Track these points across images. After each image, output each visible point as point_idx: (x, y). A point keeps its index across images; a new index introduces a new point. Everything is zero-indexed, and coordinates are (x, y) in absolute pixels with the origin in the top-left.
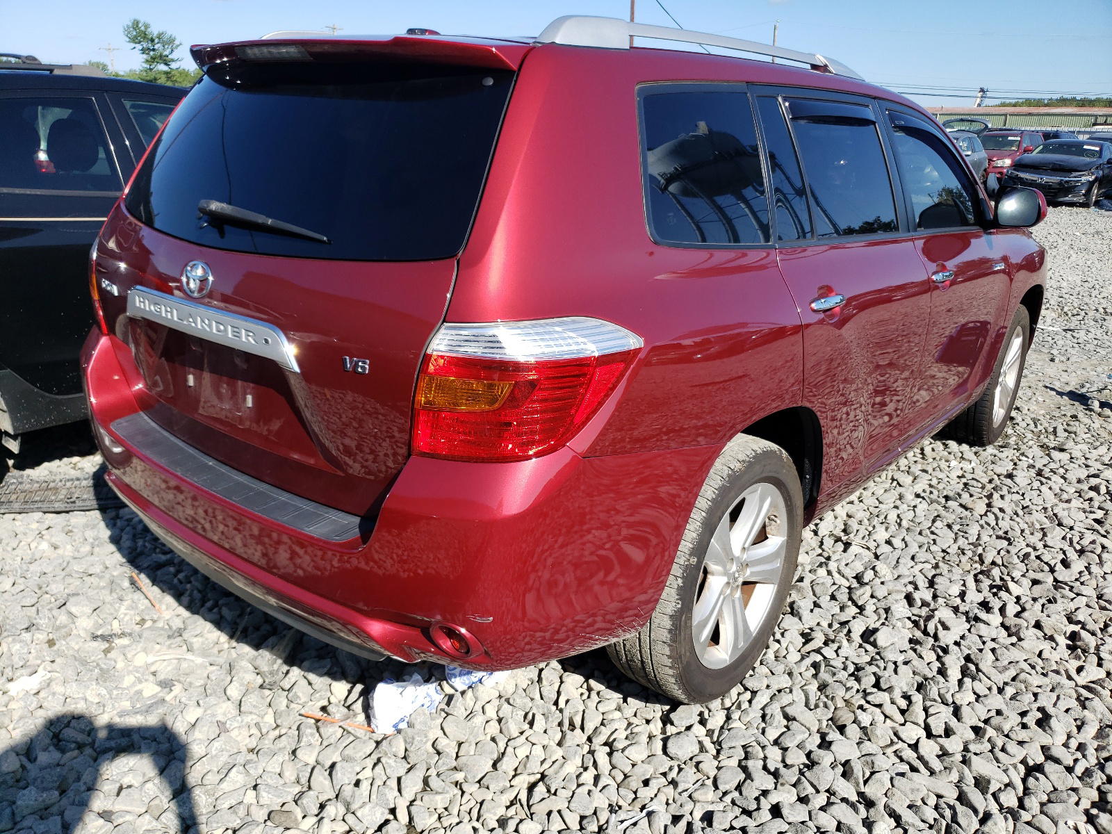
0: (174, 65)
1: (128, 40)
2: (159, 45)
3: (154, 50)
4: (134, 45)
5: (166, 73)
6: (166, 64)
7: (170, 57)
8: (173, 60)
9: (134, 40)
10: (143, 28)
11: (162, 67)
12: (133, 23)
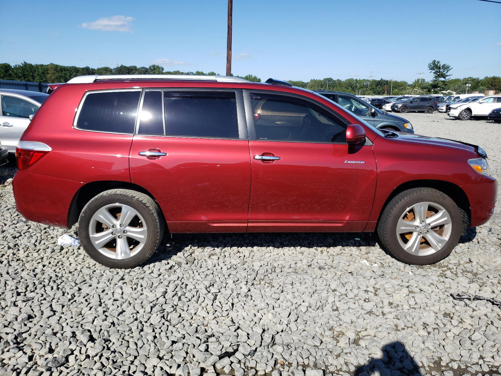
0: (447, 78)
1: (429, 69)
2: (442, 70)
3: (439, 72)
4: (431, 71)
5: (443, 81)
6: (444, 78)
7: (446, 74)
8: (447, 76)
9: (432, 69)
10: (437, 64)
11: (442, 79)
12: (433, 62)
